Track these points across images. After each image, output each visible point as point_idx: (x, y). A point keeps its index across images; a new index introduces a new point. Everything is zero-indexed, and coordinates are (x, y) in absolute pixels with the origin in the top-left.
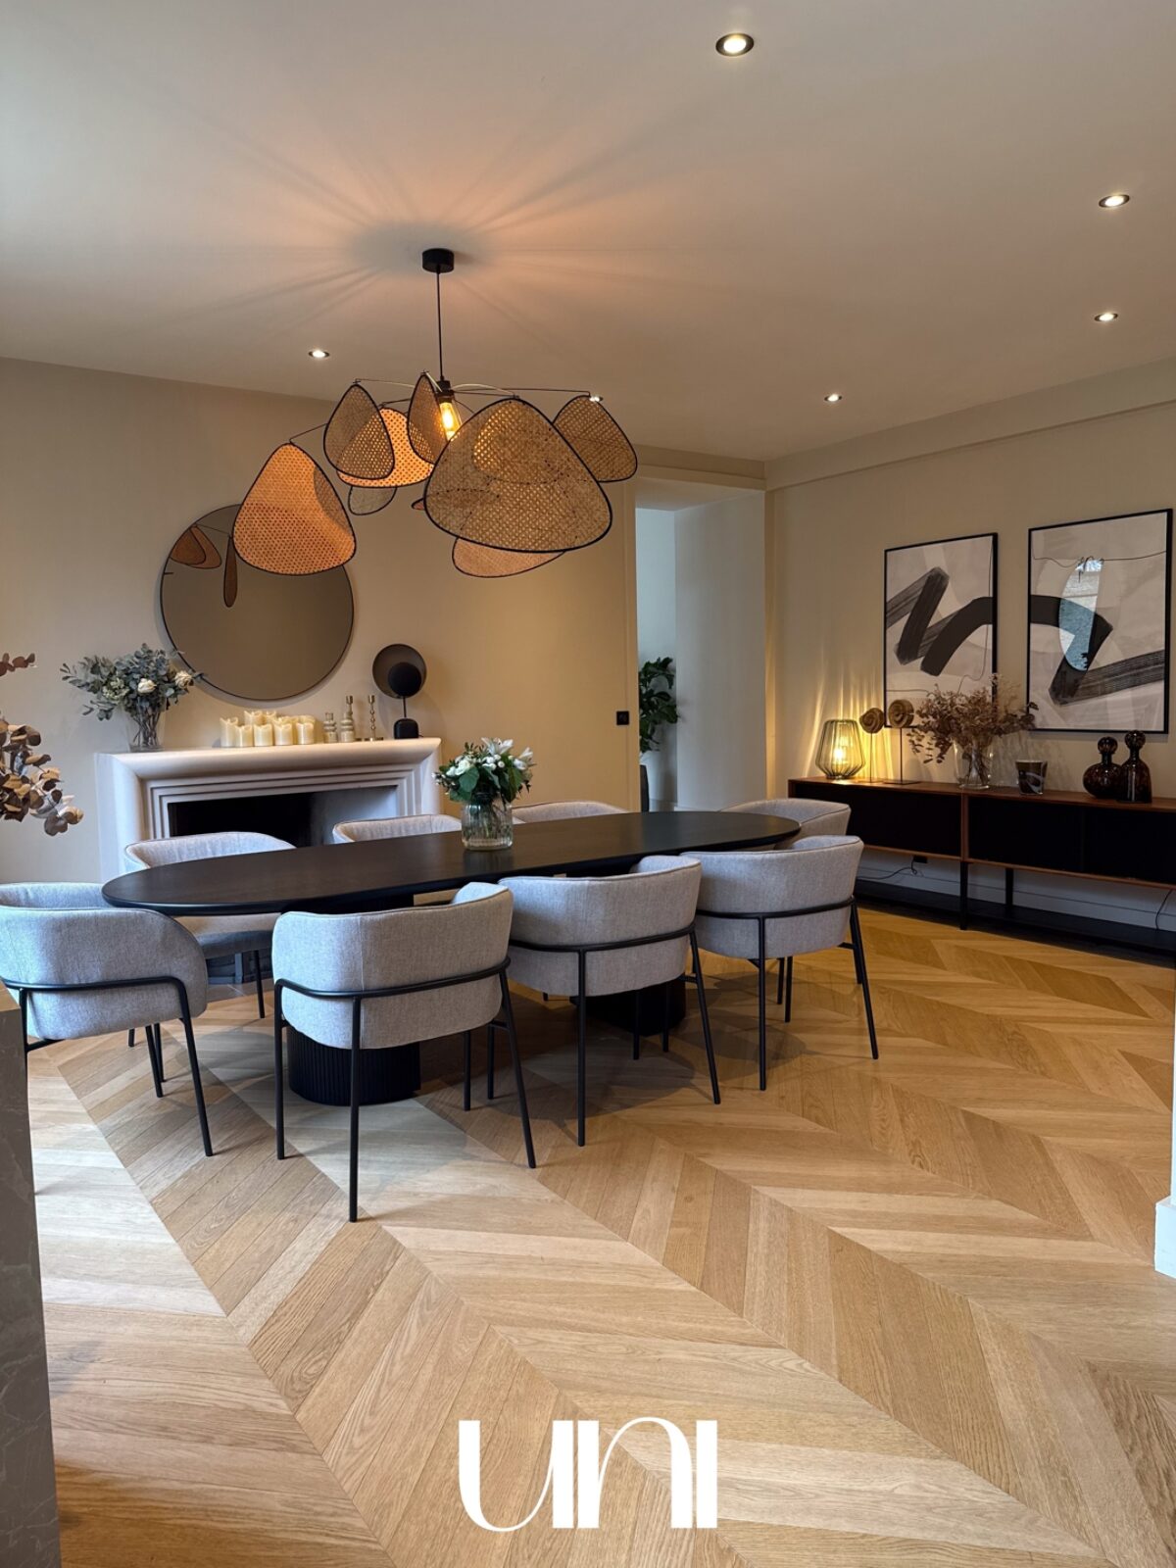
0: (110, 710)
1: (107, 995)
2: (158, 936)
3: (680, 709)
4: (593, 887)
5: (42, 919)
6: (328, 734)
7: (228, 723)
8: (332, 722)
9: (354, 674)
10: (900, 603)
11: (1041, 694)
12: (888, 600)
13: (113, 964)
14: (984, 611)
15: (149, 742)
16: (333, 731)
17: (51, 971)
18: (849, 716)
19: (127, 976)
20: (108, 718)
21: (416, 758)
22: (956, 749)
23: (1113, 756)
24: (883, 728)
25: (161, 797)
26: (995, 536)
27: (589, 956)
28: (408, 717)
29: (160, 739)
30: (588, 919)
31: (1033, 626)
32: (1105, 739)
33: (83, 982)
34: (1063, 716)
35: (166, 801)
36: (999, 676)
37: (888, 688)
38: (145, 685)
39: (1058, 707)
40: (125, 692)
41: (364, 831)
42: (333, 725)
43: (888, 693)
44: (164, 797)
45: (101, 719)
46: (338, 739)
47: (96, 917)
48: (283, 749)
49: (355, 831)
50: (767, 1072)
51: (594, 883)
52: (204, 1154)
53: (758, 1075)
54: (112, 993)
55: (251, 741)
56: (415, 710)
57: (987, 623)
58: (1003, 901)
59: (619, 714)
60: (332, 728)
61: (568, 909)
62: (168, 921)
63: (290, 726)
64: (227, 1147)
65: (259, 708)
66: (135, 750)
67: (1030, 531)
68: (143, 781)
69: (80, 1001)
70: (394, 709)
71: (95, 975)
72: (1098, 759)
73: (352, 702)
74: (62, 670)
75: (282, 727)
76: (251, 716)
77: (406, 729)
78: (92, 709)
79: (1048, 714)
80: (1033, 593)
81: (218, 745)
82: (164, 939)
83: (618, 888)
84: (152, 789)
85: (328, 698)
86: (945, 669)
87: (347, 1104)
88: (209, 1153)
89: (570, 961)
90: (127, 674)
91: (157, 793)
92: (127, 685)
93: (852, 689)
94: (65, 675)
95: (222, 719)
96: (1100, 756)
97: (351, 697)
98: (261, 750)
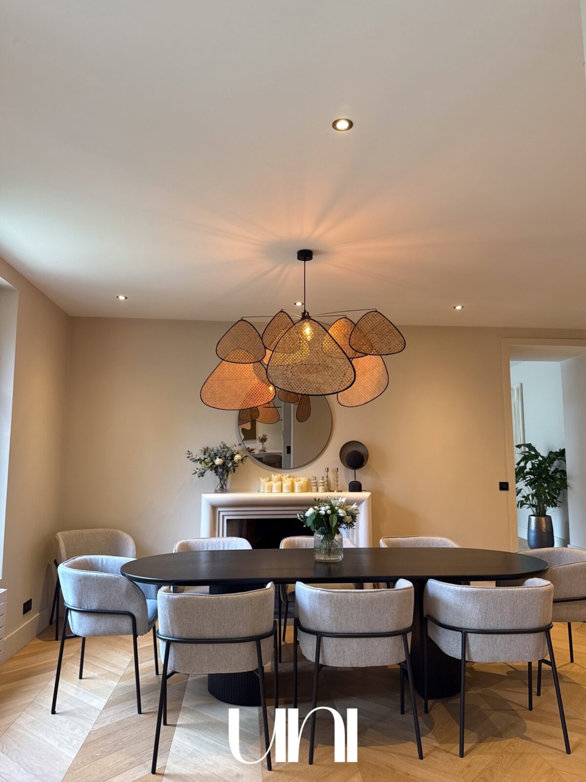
0: (204, 473)
1: (99, 617)
2: (124, 588)
3: (569, 481)
5: (74, 574)
6: (313, 487)
7: (263, 481)
8: (315, 481)
9: (331, 457)
13: (103, 601)
15: (223, 489)
16: (316, 486)
17: (76, 601)
19: (109, 608)
20: (202, 476)
25: (223, 516)
28: (357, 480)
29: (228, 487)
33: (89, 609)
35: (226, 518)
38: (218, 461)
40: (210, 464)
42: (316, 483)
44: (226, 515)
45: (199, 477)
46: (317, 490)
47: (97, 577)
48: (286, 495)
52: (136, 712)
54: (101, 617)
55: (270, 490)
56: (361, 476)
59: (501, 484)
60: (315, 484)
62: (130, 583)
63: (290, 482)
65: (280, 473)
66: (216, 492)
68: (214, 508)
69: (87, 618)
70: (346, 475)
71: (94, 606)
73: (328, 471)
74: (186, 454)
75: (287, 483)
76: (275, 477)
77: (356, 487)
78: (196, 472)
81: (258, 491)
82: (127, 592)
84: (219, 512)
85: (315, 470)
88: (140, 712)
91: (222, 514)
92: (212, 461)
94: (188, 456)
95: (261, 479)
97: (328, 469)
98: (275, 495)
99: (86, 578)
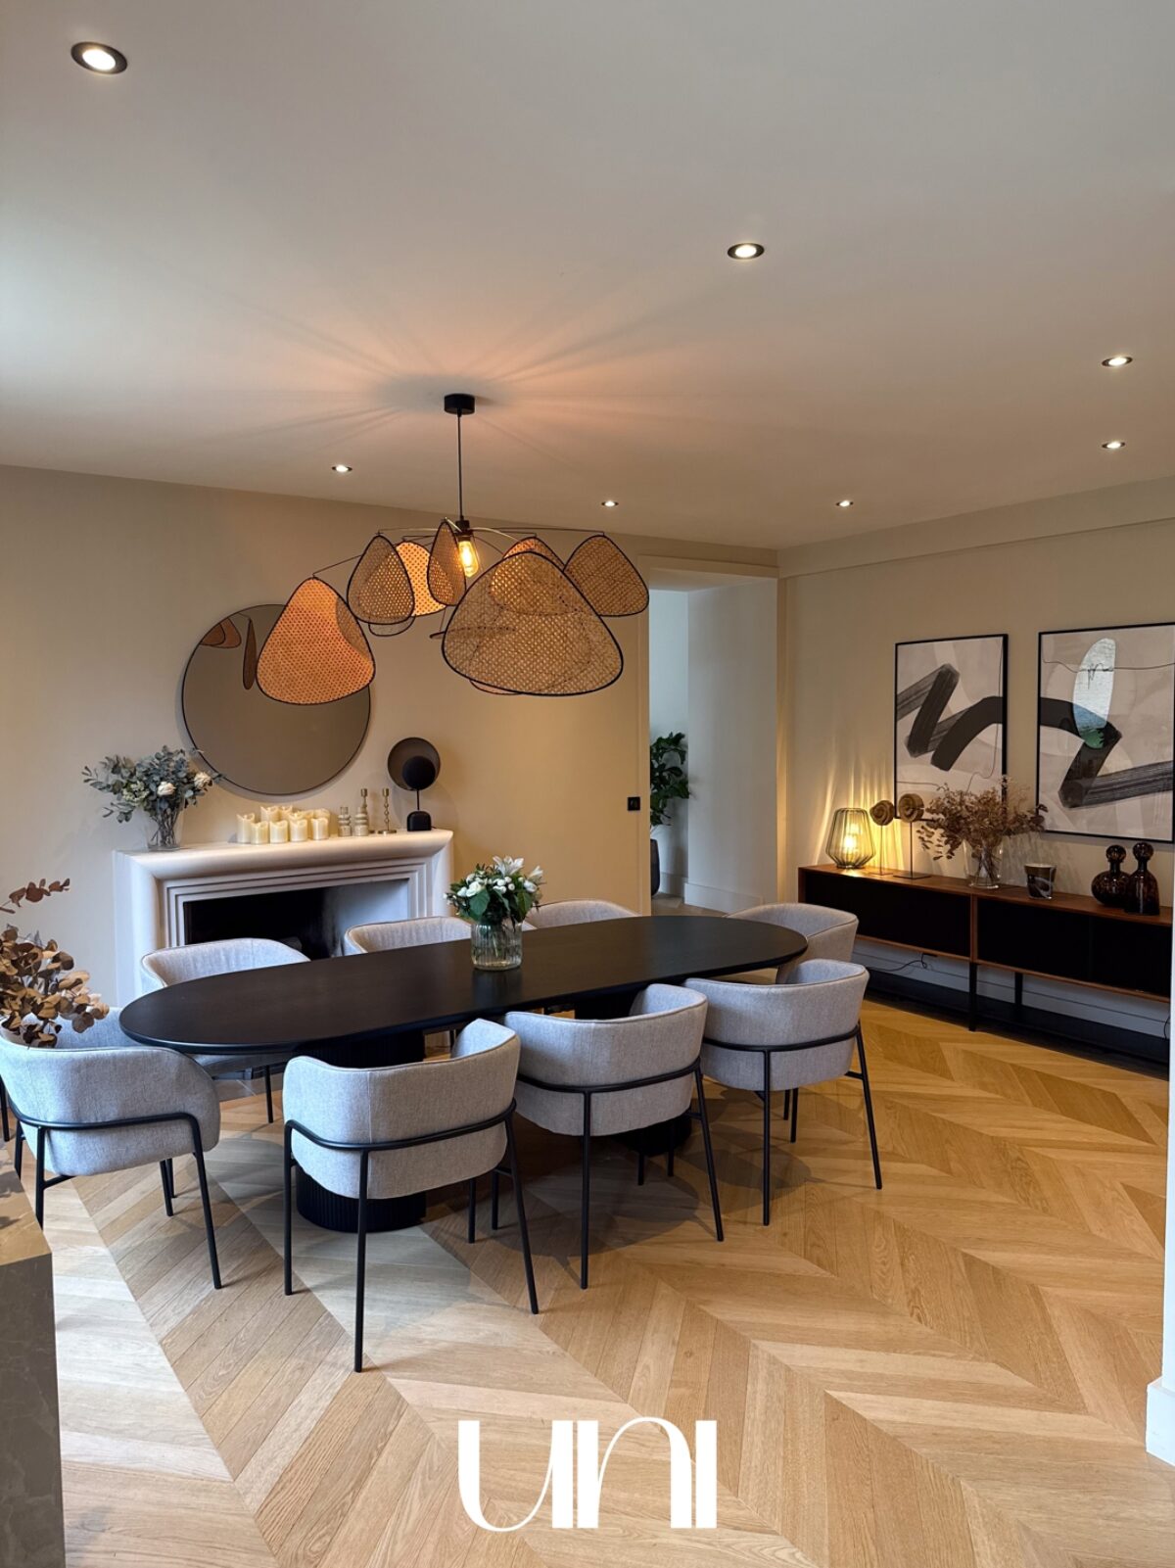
0: (130, 812)
1: (123, 1133)
2: (173, 1071)
3: (691, 786)
4: (600, 1029)
5: (63, 1060)
6: (342, 827)
7: (244, 820)
8: (346, 816)
9: (370, 767)
10: (911, 697)
11: (1051, 797)
12: (899, 692)
13: (129, 1102)
14: (994, 710)
15: (166, 841)
16: (348, 824)
17: (69, 1111)
18: (859, 804)
19: (143, 1113)
20: (127, 820)
21: (427, 852)
22: (965, 847)
23: (1121, 864)
24: (894, 820)
25: (177, 896)
26: (1006, 638)
27: (595, 1097)
28: (421, 810)
29: (178, 838)
30: (595, 1061)
31: (1042, 728)
32: (1113, 847)
33: (100, 1121)
34: (1072, 819)
35: (182, 900)
36: (1009, 779)
37: (899, 779)
38: (165, 788)
39: (1066, 809)
40: (145, 794)
41: (375, 935)
42: (348, 819)
43: (898, 785)
44: (181, 895)
45: (120, 821)
46: (352, 832)
47: (114, 1057)
48: (298, 846)
49: (366, 935)
50: (771, 1203)
51: (599, 1026)
52: (212, 1286)
53: (762, 1206)
54: (128, 1131)
55: (267, 837)
56: (429, 802)
57: (998, 722)
58: (1012, 999)
59: (630, 799)
60: (346, 822)
61: (574, 1050)
62: (184, 1059)
63: (305, 822)
64: (235, 1278)
65: (275, 802)
66: (152, 849)
67: (1040, 634)
68: (159, 882)
69: (97, 1139)
70: (407, 801)
71: (112, 1113)
72: (1106, 867)
73: (366, 795)
74: (84, 773)
75: (298, 823)
76: (268, 812)
77: (420, 822)
78: (112, 812)
79: (1058, 816)
80: (1042, 695)
81: (234, 840)
82: (179, 1076)
83: (624, 1031)
84: (168, 889)
85: (343, 792)
86: (954, 766)
87: (356, 1232)
88: (218, 1285)
89: (577, 1100)
90: (147, 775)
91: (173, 893)
92: (147, 787)
93: (863, 779)
94: (87, 778)
95: (239, 817)
96: (1109, 864)
97: (366, 791)
98: (277, 848)
99: (89, 1064)
